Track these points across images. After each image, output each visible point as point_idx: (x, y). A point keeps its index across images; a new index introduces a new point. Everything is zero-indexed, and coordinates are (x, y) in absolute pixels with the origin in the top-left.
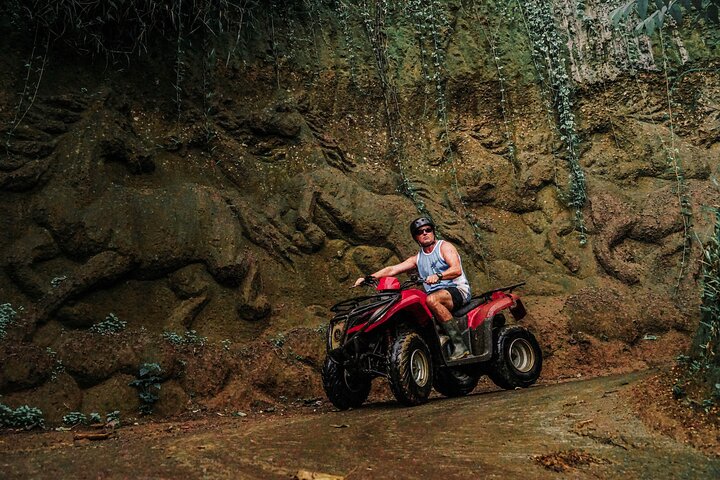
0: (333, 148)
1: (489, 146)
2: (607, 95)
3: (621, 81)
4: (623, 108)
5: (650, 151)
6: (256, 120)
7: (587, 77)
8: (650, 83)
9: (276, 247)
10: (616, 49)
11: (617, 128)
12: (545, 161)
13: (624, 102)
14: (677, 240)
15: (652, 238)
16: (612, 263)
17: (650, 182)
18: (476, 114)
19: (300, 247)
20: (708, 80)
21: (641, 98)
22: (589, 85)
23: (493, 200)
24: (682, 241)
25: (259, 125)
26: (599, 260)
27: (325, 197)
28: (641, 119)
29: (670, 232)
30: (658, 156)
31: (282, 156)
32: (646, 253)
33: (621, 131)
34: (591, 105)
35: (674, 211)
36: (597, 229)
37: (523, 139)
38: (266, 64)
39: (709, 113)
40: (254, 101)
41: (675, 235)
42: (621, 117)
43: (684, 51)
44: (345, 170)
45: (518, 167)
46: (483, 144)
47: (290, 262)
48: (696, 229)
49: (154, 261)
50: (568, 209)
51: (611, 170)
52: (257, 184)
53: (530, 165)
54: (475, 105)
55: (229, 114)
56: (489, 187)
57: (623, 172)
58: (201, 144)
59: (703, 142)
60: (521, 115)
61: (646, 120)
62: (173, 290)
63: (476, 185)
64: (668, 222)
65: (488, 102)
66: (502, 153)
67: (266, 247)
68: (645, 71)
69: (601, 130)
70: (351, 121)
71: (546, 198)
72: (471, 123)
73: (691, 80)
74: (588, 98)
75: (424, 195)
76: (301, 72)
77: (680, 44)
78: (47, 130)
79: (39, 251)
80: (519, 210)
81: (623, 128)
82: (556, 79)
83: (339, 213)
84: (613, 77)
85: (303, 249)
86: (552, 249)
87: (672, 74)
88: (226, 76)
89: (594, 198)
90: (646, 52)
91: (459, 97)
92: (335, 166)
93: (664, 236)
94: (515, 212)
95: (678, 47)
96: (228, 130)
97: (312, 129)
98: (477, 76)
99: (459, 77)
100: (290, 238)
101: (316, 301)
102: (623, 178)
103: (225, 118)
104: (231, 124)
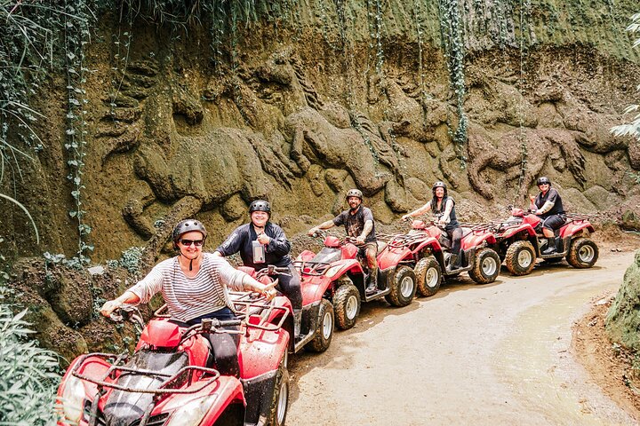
0: (311, 92)
1: (406, 91)
2: (483, 60)
3: (493, 51)
4: (491, 71)
5: (506, 106)
6: (262, 71)
7: (473, 45)
8: (511, 56)
9: (281, 174)
10: (493, 27)
11: (487, 86)
12: (443, 106)
13: (493, 67)
14: (516, 171)
15: (502, 168)
16: (479, 184)
17: (502, 126)
18: (400, 65)
19: (294, 173)
20: (544, 58)
21: (504, 65)
22: (474, 52)
23: (408, 133)
24: (519, 172)
25: (265, 76)
26: (471, 182)
27: (310, 134)
28: (501, 81)
29: (513, 165)
30: (510, 109)
31: (279, 99)
32: (497, 177)
33: (489, 88)
34: (473, 67)
35: (517, 151)
36: (471, 159)
37: (429, 87)
38: (268, 23)
39: (541, 82)
40: (259, 54)
41: (516, 167)
42: (490, 78)
43: (533, 35)
44: (318, 109)
45: (425, 110)
46: (403, 89)
47: (289, 185)
48: (529, 165)
49: (214, 198)
50: (454, 143)
51: (481, 117)
52: (264, 123)
53: (433, 109)
54: (401, 58)
55: (245, 66)
56: (407, 123)
57: (488, 118)
58: (229, 94)
59: (536, 102)
60: (429, 70)
61: (504, 81)
62: (223, 215)
63: (399, 121)
64: (513, 158)
65: (409, 58)
66: (415, 97)
67: (274, 175)
68: (509, 46)
69: (477, 85)
70: (321, 68)
71: (440, 133)
72: (396, 72)
73: (536, 57)
74: (471, 61)
75: (366, 128)
76: (290, 29)
77: (532, 29)
78: (136, 97)
79: (145, 201)
80: (424, 141)
81: (490, 86)
82: (455, 46)
83: (319, 147)
84: (489, 48)
85: (296, 174)
86: (443, 171)
87: (525, 51)
88: (243, 35)
89: (471, 137)
90: (511, 31)
91: (391, 52)
92: (312, 106)
93: (510, 167)
94: (421, 142)
95: (530, 31)
96: (245, 79)
97: (298, 77)
98: (405, 37)
99: (393, 37)
100: (288, 166)
101: (304, 212)
102: (488, 123)
103: (242, 71)
104: (247, 75)
